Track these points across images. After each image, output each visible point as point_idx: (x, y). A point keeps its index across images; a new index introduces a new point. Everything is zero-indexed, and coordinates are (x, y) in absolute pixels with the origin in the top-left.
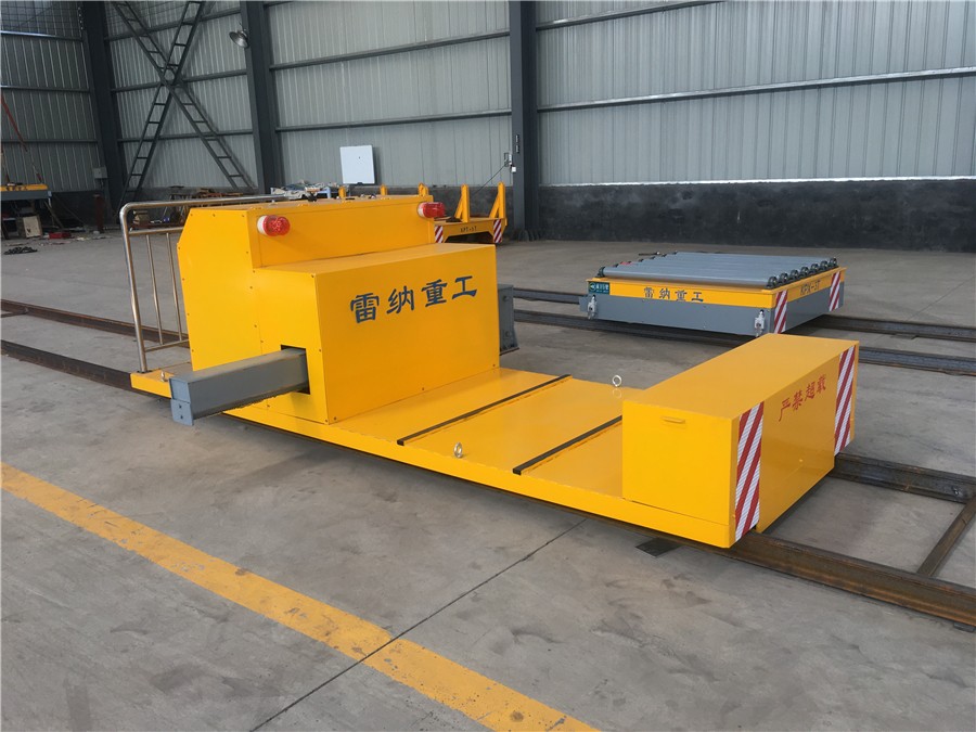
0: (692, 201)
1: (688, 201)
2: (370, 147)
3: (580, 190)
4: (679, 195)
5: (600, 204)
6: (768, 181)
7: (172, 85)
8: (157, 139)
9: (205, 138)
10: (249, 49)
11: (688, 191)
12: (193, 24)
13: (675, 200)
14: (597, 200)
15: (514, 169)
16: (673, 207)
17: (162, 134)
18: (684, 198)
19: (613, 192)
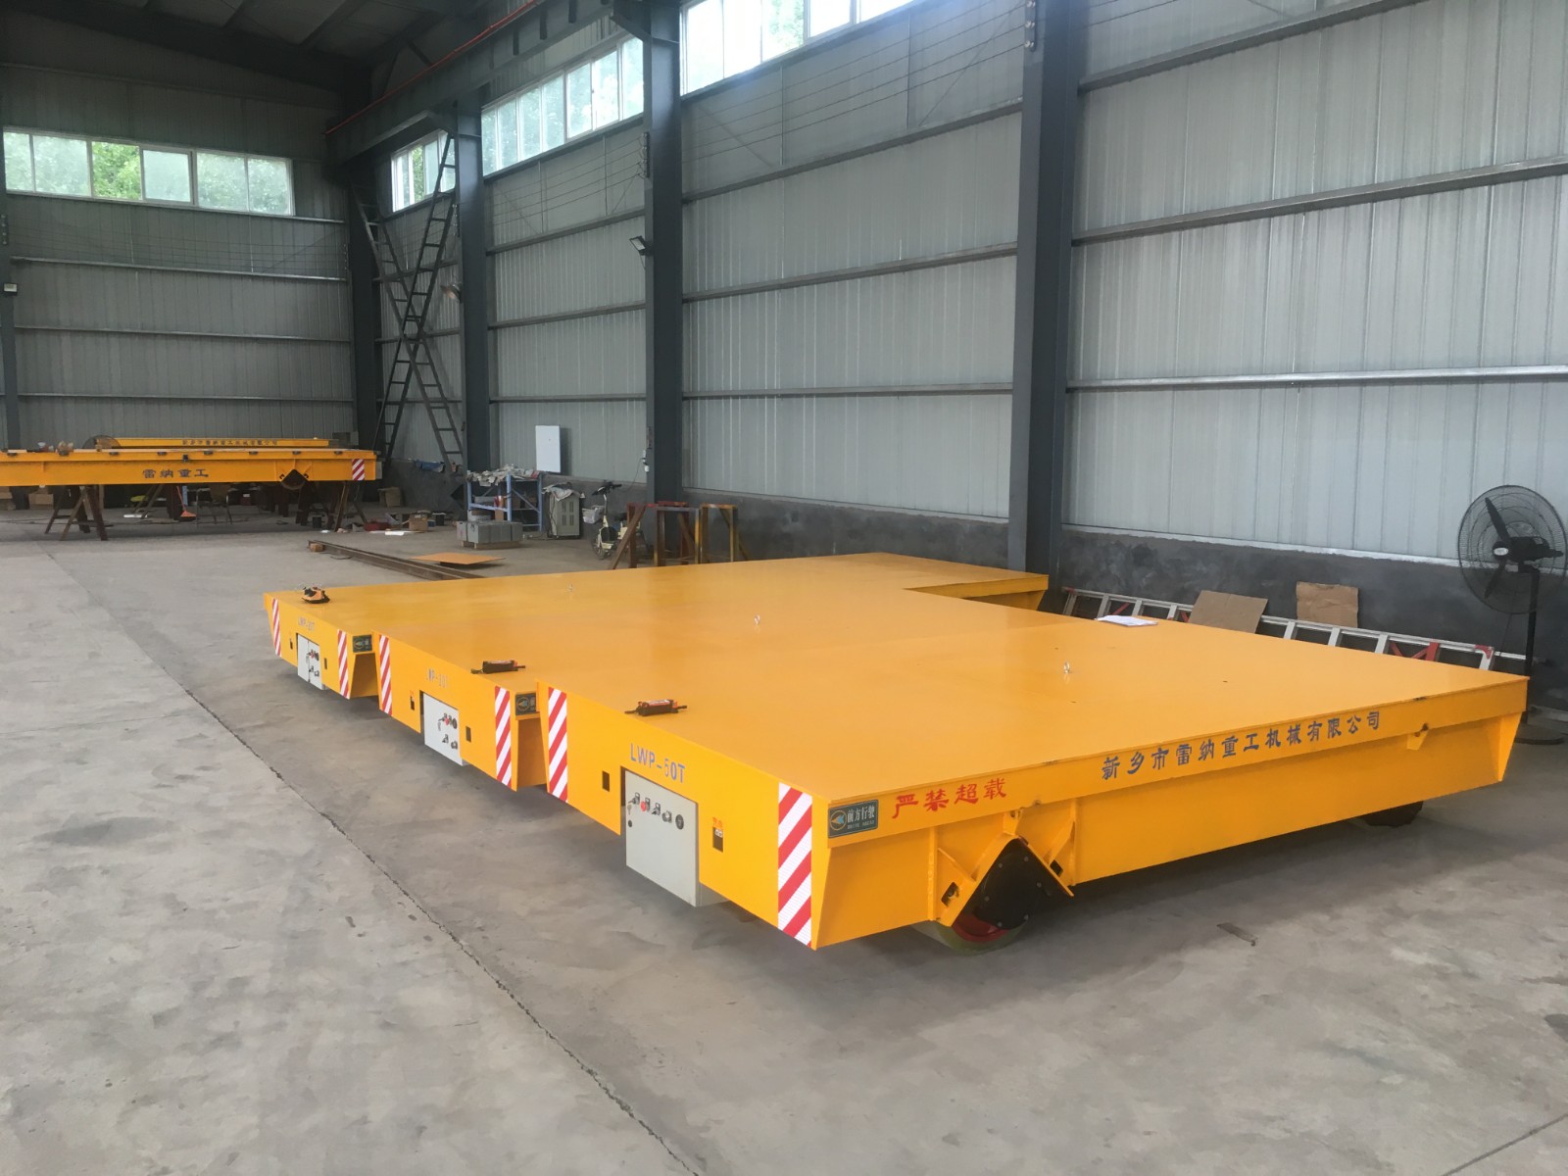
0: (798, 526)
2: (558, 427)
4: (788, 516)
7: (416, 340)
8: (402, 402)
9: (429, 403)
10: (462, 304)
12: (433, 270)
13: (785, 522)
15: (646, 469)
16: (784, 531)
17: (407, 396)
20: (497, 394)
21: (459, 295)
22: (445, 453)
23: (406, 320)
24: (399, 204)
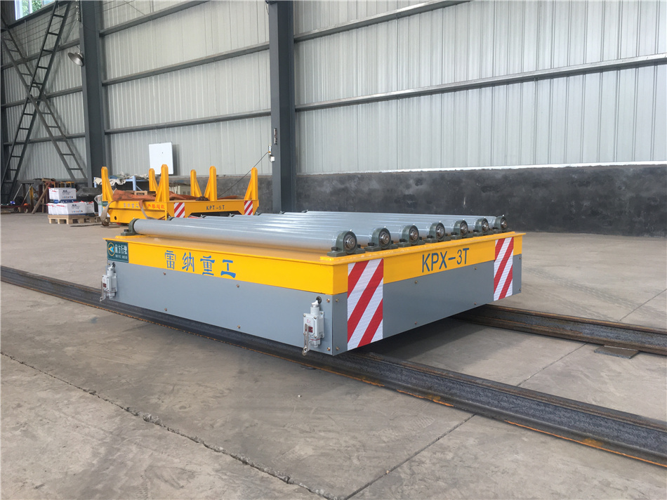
0: (423, 187)
1: (420, 187)
2: (169, 144)
3: (330, 178)
4: (411, 182)
5: (345, 190)
6: (490, 168)
8: (28, 142)
9: (56, 140)
11: (420, 178)
12: (52, 52)
13: (408, 187)
14: (343, 186)
15: (273, 159)
16: (407, 192)
18: (417, 185)
19: (356, 180)
20: (109, 127)
21: (82, 60)
22: (69, 170)
23: (32, 86)
24: (20, 14)
